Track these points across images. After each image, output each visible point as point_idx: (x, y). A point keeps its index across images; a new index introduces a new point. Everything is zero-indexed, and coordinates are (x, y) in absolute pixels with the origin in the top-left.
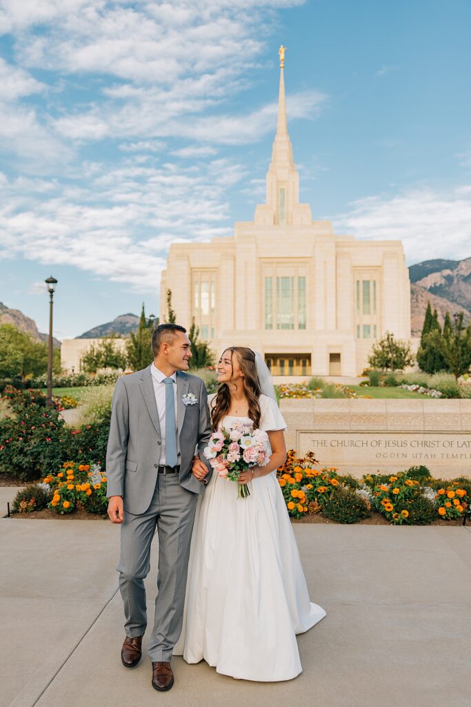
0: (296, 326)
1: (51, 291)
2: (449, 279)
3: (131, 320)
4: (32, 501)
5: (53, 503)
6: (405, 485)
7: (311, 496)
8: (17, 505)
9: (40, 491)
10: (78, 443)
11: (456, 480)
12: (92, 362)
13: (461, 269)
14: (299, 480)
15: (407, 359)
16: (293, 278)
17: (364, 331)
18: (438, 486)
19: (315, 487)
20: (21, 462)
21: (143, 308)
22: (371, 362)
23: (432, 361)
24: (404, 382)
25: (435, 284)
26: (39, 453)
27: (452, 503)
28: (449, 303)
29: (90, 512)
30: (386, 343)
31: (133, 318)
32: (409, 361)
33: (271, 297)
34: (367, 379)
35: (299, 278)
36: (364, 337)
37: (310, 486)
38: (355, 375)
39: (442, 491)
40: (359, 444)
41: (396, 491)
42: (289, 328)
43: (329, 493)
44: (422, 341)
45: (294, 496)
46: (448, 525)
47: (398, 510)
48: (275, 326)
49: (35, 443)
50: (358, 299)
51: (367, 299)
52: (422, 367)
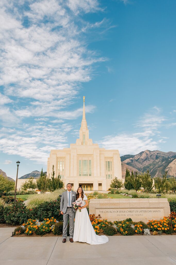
0: (88, 175)
1: (18, 165)
2: (132, 160)
3: (37, 173)
4: (20, 231)
5: (26, 232)
6: (126, 224)
7: (100, 228)
8: (15, 233)
9: (22, 228)
10: (32, 213)
11: (139, 222)
12: (26, 186)
13: (135, 158)
14: (97, 223)
15: (121, 185)
16: (87, 160)
17: (108, 176)
18: (135, 224)
19: (101, 225)
20: (14, 220)
21: (42, 169)
22: (111, 186)
23: (129, 186)
24: (121, 193)
25: (128, 162)
26: (20, 217)
27: (139, 229)
28: (132, 168)
29: (37, 234)
30: (115, 180)
31: (37, 172)
32: (122, 186)
33: (81, 166)
34: (110, 191)
35: (89, 160)
36: (109, 178)
37: (100, 225)
38: (106, 190)
39: (136, 225)
40: (112, 212)
41: (124, 225)
42: (86, 176)
43: (105, 227)
44: (125, 180)
45: (96, 228)
46: (138, 235)
47: (124, 231)
48: (82, 175)
49: (18, 213)
50: (106, 167)
51: (109, 167)
52: (126, 187)
